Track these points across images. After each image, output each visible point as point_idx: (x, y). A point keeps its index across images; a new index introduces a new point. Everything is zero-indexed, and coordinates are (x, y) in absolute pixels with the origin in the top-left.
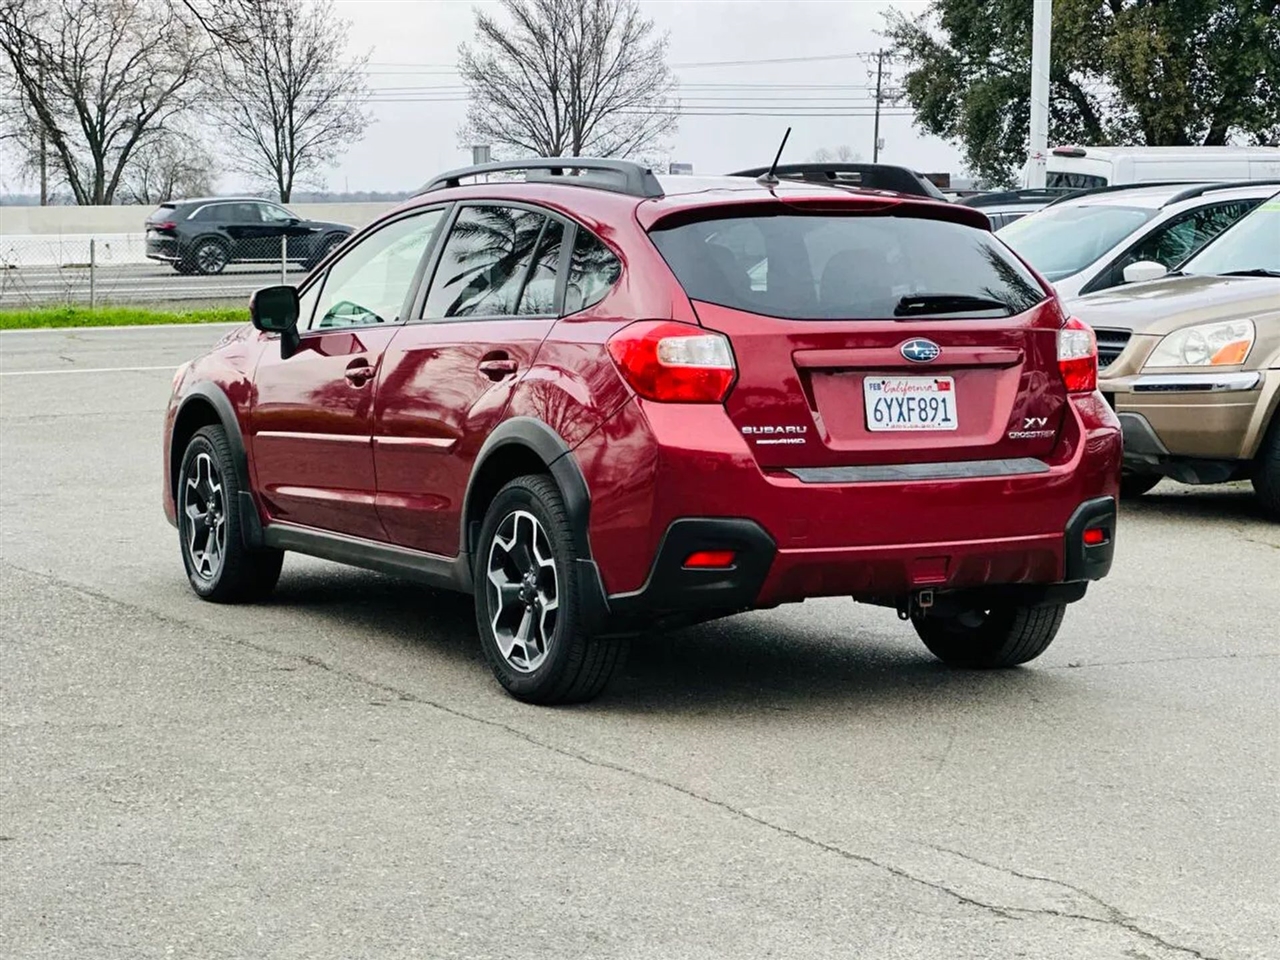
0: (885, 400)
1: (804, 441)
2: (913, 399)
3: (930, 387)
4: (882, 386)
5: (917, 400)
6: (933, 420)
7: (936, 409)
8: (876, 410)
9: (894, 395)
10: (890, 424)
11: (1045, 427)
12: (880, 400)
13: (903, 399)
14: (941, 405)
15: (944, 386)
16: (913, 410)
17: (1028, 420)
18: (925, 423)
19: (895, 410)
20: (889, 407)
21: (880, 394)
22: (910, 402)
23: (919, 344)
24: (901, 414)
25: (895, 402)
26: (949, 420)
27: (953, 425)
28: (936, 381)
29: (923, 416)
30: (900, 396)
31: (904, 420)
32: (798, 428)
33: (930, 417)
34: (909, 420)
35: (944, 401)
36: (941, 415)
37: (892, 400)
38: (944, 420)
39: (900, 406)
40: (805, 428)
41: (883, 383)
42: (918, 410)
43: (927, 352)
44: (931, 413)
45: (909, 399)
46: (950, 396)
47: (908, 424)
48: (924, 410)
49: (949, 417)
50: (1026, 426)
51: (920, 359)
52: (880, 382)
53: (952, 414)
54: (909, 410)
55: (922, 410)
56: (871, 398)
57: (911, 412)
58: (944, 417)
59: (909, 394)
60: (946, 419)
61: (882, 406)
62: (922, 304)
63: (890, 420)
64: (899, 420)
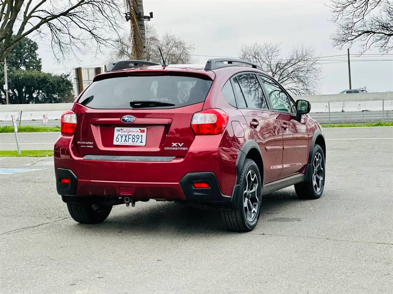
0: (121, 135)
1: (92, 147)
2: (131, 135)
3: (138, 131)
4: (121, 131)
5: (132, 135)
6: (136, 142)
7: (138, 139)
8: (117, 138)
9: (124, 134)
10: (121, 143)
11: (183, 146)
12: (119, 135)
13: (127, 135)
14: (140, 137)
15: (142, 131)
16: (130, 138)
17: (173, 144)
18: (134, 143)
19: (124, 138)
20: (122, 137)
21: (120, 133)
22: (130, 136)
23: (127, 117)
24: (126, 139)
25: (124, 136)
26: (142, 142)
27: (144, 144)
28: (140, 129)
29: (133, 140)
30: (126, 134)
31: (126, 142)
32: (91, 143)
33: (136, 141)
34: (128, 142)
35: (142, 136)
36: (140, 140)
37: (123, 135)
38: (140, 142)
39: (126, 137)
40: (92, 143)
41: (121, 129)
42: (132, 138)
43: (130, 120)
44: (136, 140)
45: (129, 135)
46: (144, 135)
47: (127, 143)
48: (134, 139)
49: (142, 141)
50: (173, 146)
51: (127, 122)
52: (120, 129)
53: (144, 140)
54: (129, 138)
55: (133, 138)
56: (116, 134)
57: (129, 139)
58: (141, 141)
59: (129, 134)
60: (141, 142)
61: (119, 137)
62: (140, 104)
63: (121, 141)
64: (124, 142)
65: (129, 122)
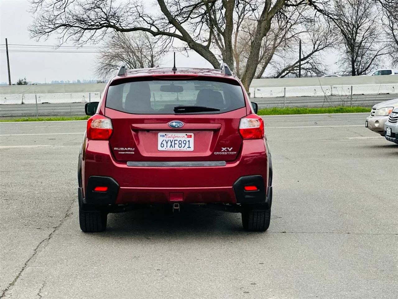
0: (166, 140)
1: (134, 153)
2: (177, 140)
3: (184, 136)
4: (165, 136)
5: (178, 141)
6: (184, 147)
7: (185, 144)
8: (162, 144)
9: (169, 139)
10: (167, 148)
11: (232, 151)
12: (164, 140)
13: (173, 140)
14: (188, 143)
15: (189, 136)
16: (176, 144)
17: (223, 148)
18: (181, 148)
19: (169, 144)
20: (167, 143)
21: (165, 138)
22: (175, 141)
23: (175, 122)
24: (171, 145)
25: (169, 141)
26: (190, 148)
27: (192, 149)
28: (186, 135)
29: (180, 146)
30: (171, 139)
31: (173, 147)
32: (132, 149)
33: (183, 146)
34: (174, 147)
35: (189, 141)
36: (187, 145)
37: (168, 140)
38: (188, 148)
39: (171, 142)
40: (134, 149)
41: (166, 135)
42: (178, 144)
43: (178, 125)
44: (183, 145)
45: (175, 140)
46: (192, 140)
47: (174, 148)
48: (181, 144)
49: (190, 147)
50: (223, 150)
51: (176, 127)
52: (164, 134)
53: (192, 145)
54: (175, 144)
55: (180, 144)
56: (160, 139)
57: (175, 145)
58: (188, 146)
59: (175, 139)
60: (189, 147)
61: (164, 143)
62: (184, 109)
63: (167, 147)
64: (170, 147)
65: (177, 127)
